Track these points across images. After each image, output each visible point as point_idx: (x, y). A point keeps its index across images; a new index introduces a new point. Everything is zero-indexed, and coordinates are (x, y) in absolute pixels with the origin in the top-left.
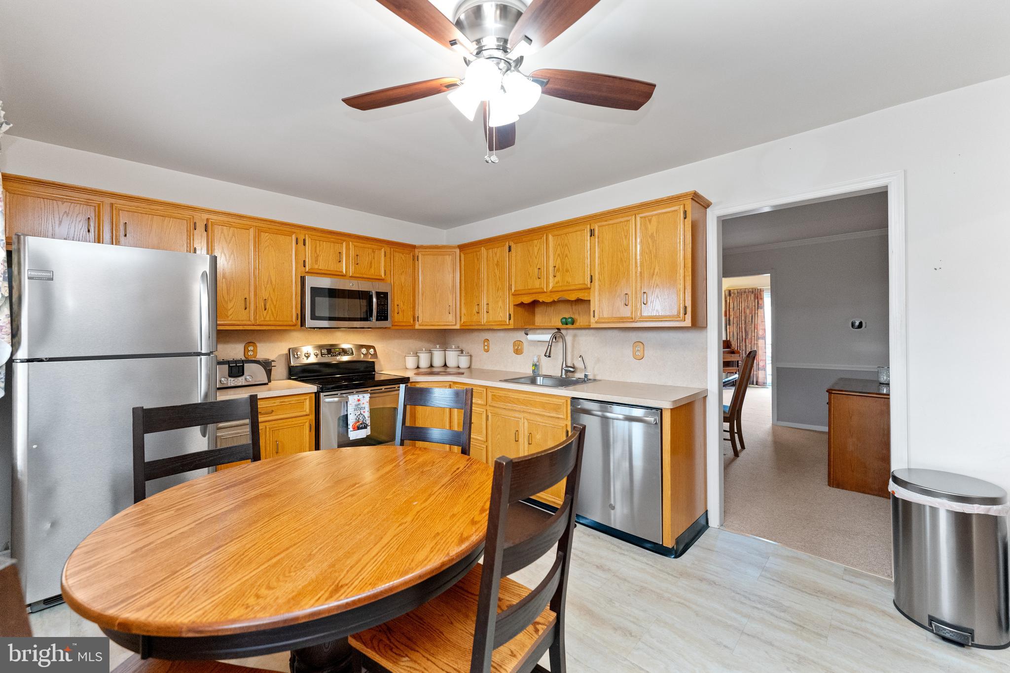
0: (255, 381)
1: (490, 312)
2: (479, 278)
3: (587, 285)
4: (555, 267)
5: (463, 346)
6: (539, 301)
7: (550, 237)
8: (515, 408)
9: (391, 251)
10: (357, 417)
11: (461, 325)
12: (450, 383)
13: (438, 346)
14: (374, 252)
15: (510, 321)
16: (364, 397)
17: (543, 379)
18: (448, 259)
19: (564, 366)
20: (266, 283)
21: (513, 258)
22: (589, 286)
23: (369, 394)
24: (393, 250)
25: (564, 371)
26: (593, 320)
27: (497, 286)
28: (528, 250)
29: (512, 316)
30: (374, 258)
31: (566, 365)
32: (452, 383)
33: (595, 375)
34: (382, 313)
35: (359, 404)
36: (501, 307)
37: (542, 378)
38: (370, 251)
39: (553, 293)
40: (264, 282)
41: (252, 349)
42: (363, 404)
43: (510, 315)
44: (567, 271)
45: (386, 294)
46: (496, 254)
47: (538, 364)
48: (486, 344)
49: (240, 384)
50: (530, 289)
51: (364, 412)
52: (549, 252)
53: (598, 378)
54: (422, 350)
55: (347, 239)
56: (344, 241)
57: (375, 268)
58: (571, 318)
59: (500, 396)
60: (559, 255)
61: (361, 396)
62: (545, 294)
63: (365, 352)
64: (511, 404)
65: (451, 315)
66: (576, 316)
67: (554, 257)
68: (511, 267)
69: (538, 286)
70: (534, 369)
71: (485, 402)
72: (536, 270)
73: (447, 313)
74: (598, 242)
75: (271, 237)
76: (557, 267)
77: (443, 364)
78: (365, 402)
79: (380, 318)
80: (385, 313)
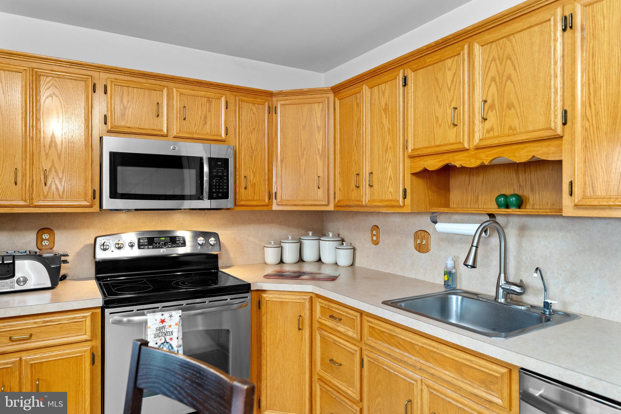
0: (29, 286)
1: (375, 186)
2: (358, 134)
3: (555, 130)
4: (485, 101)
5: (344, 234)
6: (455, 166)
7: (477, 48)
8: (406, 359)
9: (236, 100)
11: (336, 206)
12: (311, 295)
13: (310, 233)
14: (210, 102)
15: (406, 200)
16: (171, 316)
17: (462, 300)
18: (317, 109)
19: (502, 282)
20: (47, 147)
21: (411, 96)
22: (559, 131)
23: (180, 311)
24: (239, 99)
25: (501, 291)
26: (566, 201)
27: (386, 144)
28: (436, 79)
29: (408, 191)
30: (210, 111)
31: (505, 280)
32: (314, 296)
33: (564, 304)
34: (219, 189)
35: (164, 327)
36: (390, 178)
37: (460, 298)
38: (204, 100)
39: (480, 151)
40: (44, 146)
41: (47, 238)
42: (170, 326)
43: (405, 191)
44: (510, 106)
45: (225, 162)
46: (384, 94)
47: (454, 271)
48: (374, 232)
49: (8, 289)
50: (438, 146)
51: (171, 339)
52: (474, 75)
53: (572, 309)
54: (288, 239)
55: (171, 85)
56: (164, 86)
57: (211, 125)
58: (515, 195)
59: (382, 332)
60: (493, 79)
61: (166, 315)
62: (465, 154)
63: (202, 242)
64: (399, 349)
65: (321, 189)
66: (526, 193)
67: (484, 84)
68: (407, 111)
69: (452, 139)
70: (446, 279)
71: (359, 335)
72: (450, 111)
73: (316, 188)
74: (583, 38)
75: (55, 82)
76: (489, 101)
77: (315, 258)
78: (173, 324)
79: (215, 195)
80: (223, 189)
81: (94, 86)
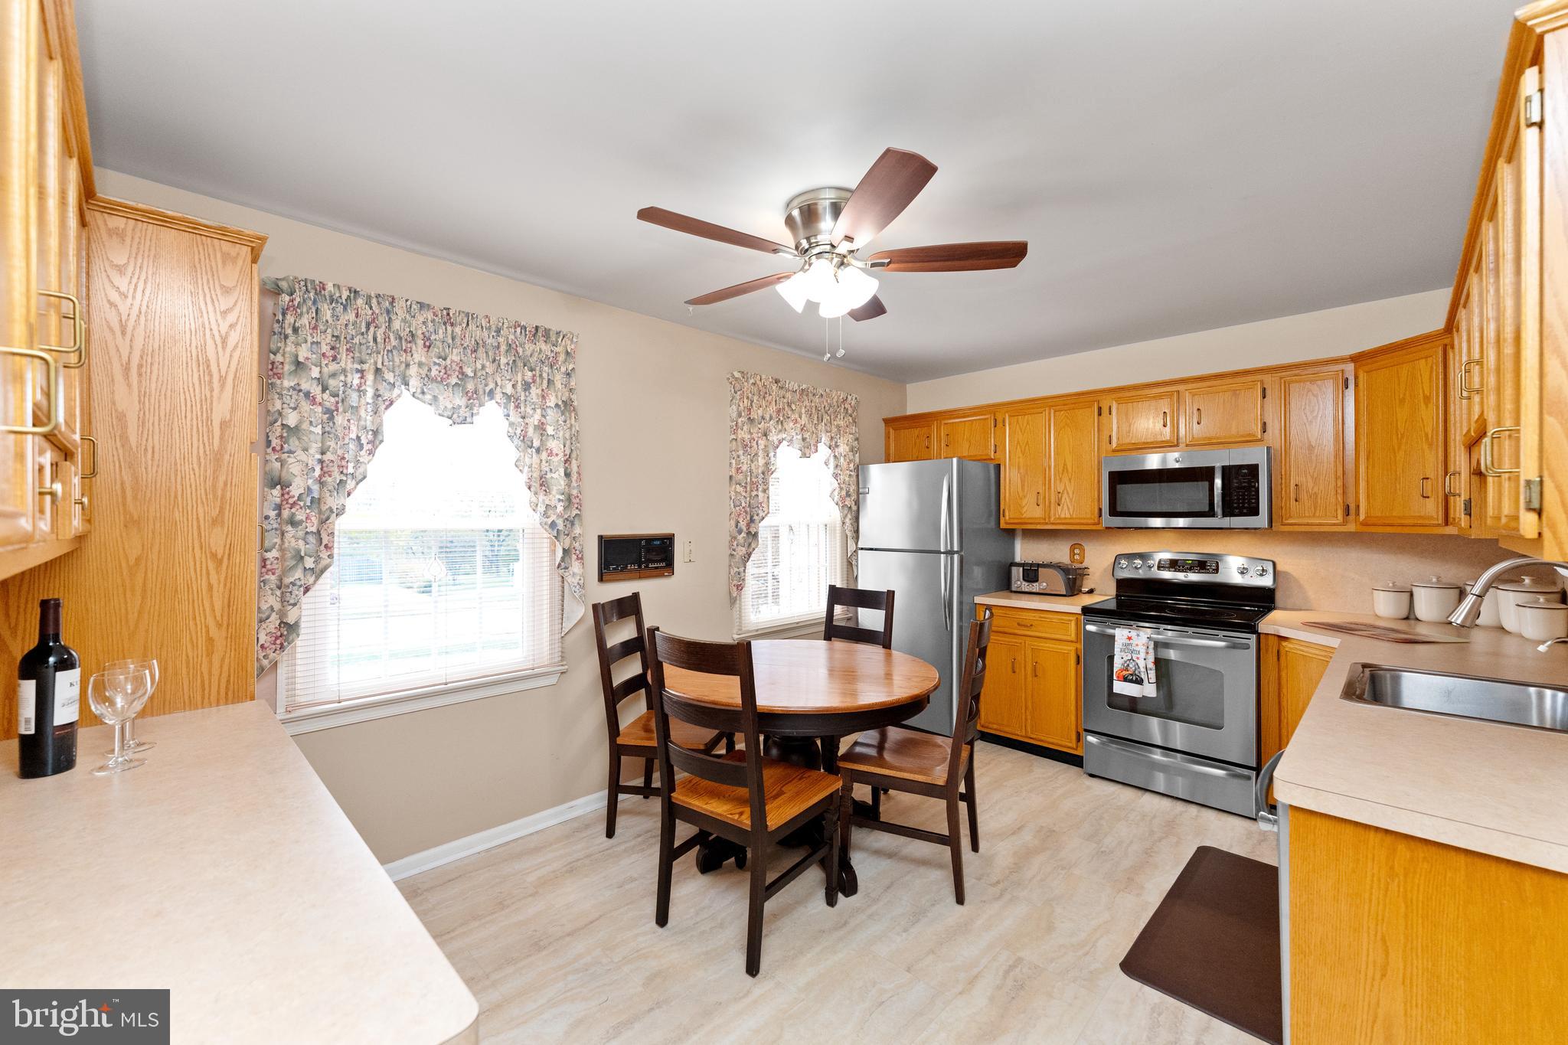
0: (1052, 590)
10: (1125, 662)
14: (1236, 395)
16: (1138, 635)
20: (1061, 472)
23: (1148, 633)
30: (1236, 406)
34: (1243, 503)
35: (1131, 644)
38: (1228, 395)
40: (1058, 472)
41: (1078, 552)
42: (1137, 645)
45: (1253, 469)
49: (1034, 591)
51: (1138, 658)
56: (1174, 392)
57: (1238, 424)
61: (1133, 633)
65: (1432, 499)
73: (1420, 496)
75: (1067, 414)
78: (1140, 643)
79: (1237, 511)
80: (1249, 503)
81: (1100, 409)
